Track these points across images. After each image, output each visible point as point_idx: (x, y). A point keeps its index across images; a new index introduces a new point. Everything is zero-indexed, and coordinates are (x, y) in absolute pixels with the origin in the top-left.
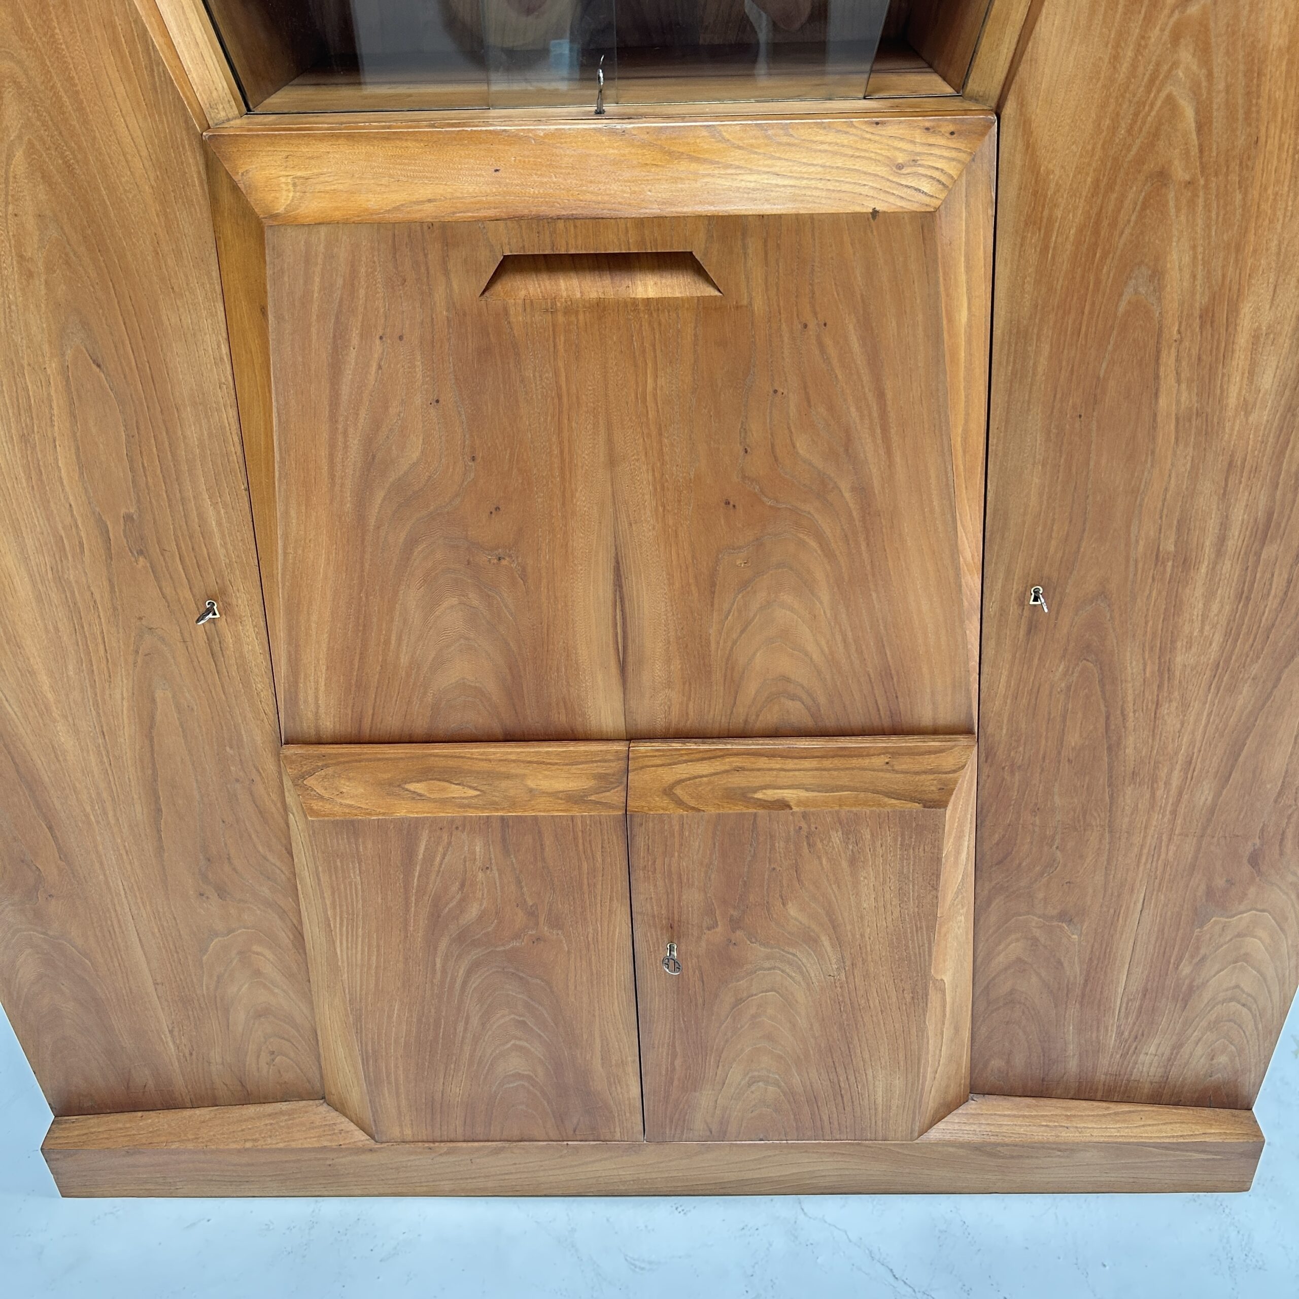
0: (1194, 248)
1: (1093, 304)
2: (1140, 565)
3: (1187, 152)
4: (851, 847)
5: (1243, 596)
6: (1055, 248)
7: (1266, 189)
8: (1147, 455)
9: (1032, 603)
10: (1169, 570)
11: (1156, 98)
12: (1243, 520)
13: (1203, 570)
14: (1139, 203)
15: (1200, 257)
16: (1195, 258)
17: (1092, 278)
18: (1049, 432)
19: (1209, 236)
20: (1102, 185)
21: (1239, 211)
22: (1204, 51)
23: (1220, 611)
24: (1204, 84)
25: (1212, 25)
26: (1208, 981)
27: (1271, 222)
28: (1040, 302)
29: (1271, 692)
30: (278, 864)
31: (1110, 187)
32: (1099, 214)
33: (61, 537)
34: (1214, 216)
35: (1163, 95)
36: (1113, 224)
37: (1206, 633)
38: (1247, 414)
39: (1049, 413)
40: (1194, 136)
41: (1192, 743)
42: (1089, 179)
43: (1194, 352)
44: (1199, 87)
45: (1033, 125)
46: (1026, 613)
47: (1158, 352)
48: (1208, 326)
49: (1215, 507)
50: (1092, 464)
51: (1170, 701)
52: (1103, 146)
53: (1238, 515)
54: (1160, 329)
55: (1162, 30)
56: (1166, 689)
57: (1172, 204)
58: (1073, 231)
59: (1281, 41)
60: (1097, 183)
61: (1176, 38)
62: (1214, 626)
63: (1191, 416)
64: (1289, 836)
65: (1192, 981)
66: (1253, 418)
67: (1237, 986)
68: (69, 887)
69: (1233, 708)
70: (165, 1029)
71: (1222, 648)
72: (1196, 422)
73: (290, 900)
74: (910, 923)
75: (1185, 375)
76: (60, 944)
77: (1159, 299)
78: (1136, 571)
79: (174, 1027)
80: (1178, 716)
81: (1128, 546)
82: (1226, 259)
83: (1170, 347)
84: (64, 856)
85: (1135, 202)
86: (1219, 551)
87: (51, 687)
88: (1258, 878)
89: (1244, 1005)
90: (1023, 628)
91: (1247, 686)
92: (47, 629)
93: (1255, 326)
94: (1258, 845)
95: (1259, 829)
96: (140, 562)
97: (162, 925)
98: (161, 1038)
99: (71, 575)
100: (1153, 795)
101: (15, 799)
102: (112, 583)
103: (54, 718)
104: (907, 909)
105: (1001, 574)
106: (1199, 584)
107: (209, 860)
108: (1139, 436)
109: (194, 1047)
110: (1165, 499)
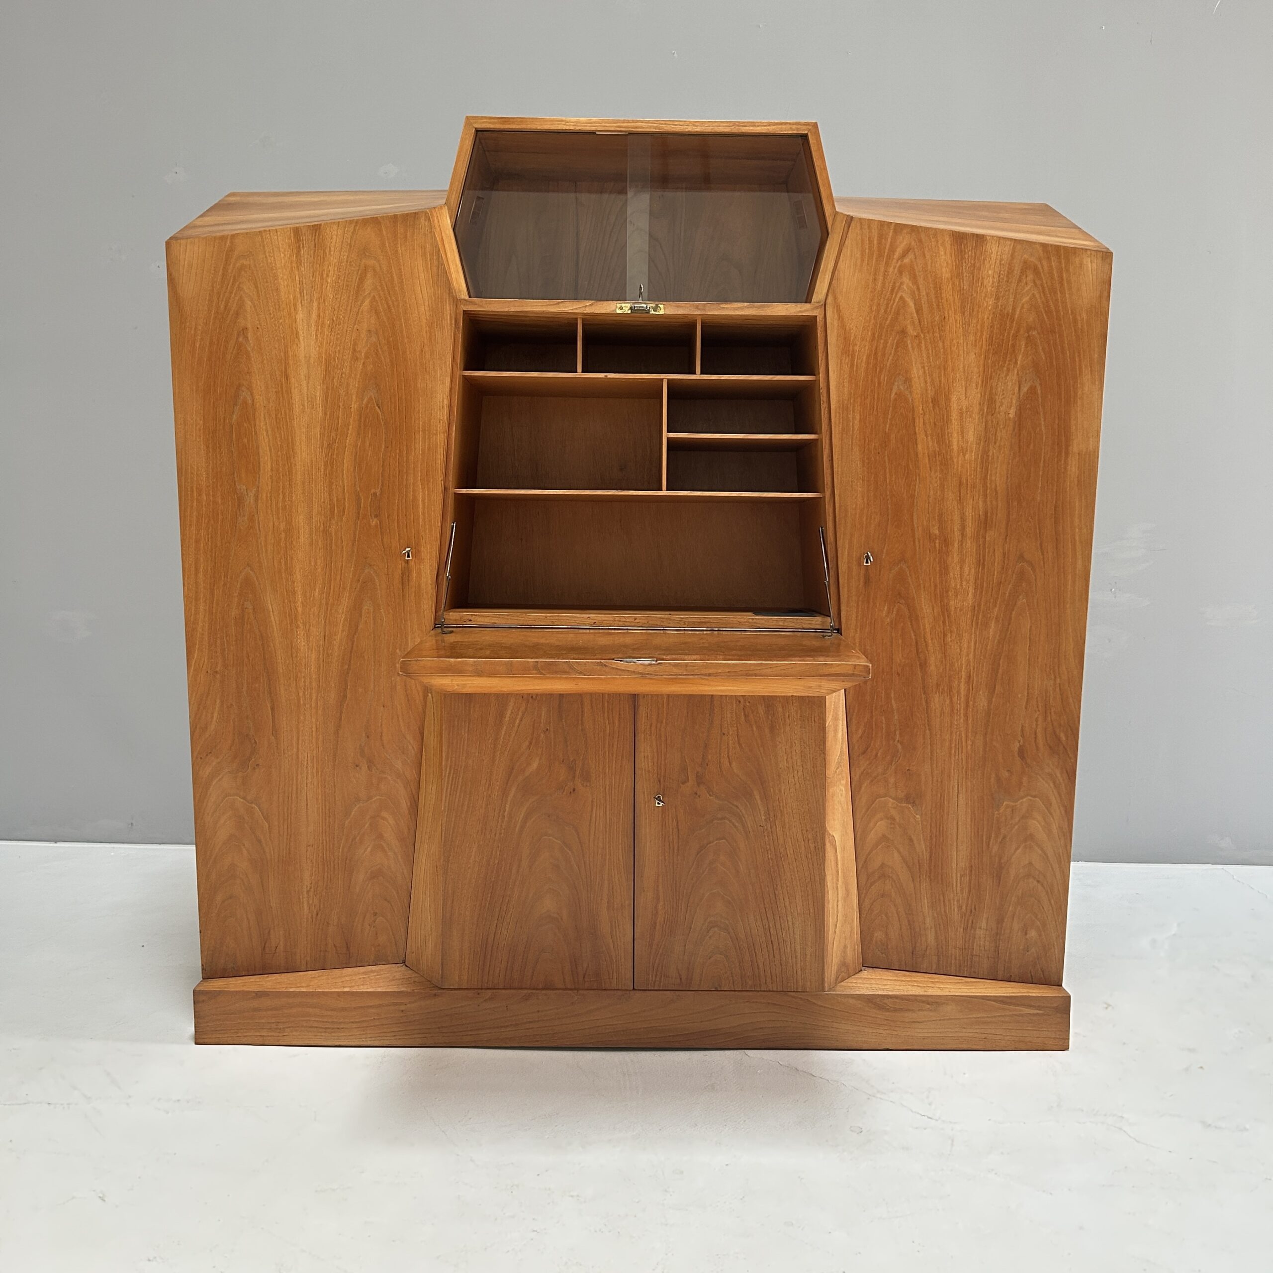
0: (923, 367)
1: (878, 394)
2: (921, 542)
3: (913, 322)
4: (770, 718)
5: (980, 563)
6: (857, 365)
7: (953, 341)
8: (916, 477)
9: (865, 564)
10: (937, 545)
11: (896, 296)
12: (972, 515)
13: (956, 545)
14: (895, 345)
15: (927, 372)
16: (925, 372)
17: (876, 380)
18: (863, 461)
19: (930, 362)
20: (876, 335)
21: (942, 351)
22: (914, 278)
23: (969, 572)
24: (916, 292)
25: (916, 268)
26: (1011, 859)
27: (958, 356)
28: (852, 392)
29: (1008, 627)
30: (411, 740)
31: (880, 337)
32: (876, 349)
33: (334, 505)
34: (930, 352)
35: (898, 296)
36: (884, 355)
37: (964, 586)
38: (964, 455)
39: (863, 450)
40: (915, 315)
41: (968, 662)
42: (870, 333)
43: (932, 421)
44: (914, 293)
45: (841, 308)
46: (863, 571)
47: (914, 419)
48: (937, 407)
49: (956, 507)
50: (888, 481)
51: (951, 632)
52: (874, 318)
53: (969, 513)
54: (913, 407)
55: (894, 268)
56: (947, 624)
57: (910, 346)
58: (865, 358)
59: (947, 275)
60: (873, 334)
61: (901, 273)
62: (968, 582)
63: (935, 455)
64: (1039, 735)
65: (1000, 859)
66: (967, 457)
67: (1030, 863)
68: (272, 758)
69: (988, 638)
70: (305, 890)
71: (975, 597)
72: (938, 459)
73: (414, 771)
74: (809, 780)
75: (929, 432)
76: (252, 808)
77: (910, 392)
78: (920, 545)
79: (311, 888)
80: (957, 643)
81: (913, 530)
82: (940, 373)
83: (919, 418)
84: (275, 731)
85: (893, 345)
86: (963, 534)
87: (302, 603)
88: (1027, 769)
89: (1038, 881)
90: (862, 580)
91: (993, 622)
92: (310, 564)
93: (960, 407)
94: (1022, 741)
95: (1020, 729)
96: (374, 522)
97: (325, 792)
98: (299, 898)
99: (333, 529)
100: (951, 701)
101: (257, 685)
102: (355, 534)
103: (298, 625)
104: (806, 769)
105: (847, 546)
106: (955, 555)
107: (368, 737)
108: (911, 467)
109: (321, 907)
110: (929, 502)
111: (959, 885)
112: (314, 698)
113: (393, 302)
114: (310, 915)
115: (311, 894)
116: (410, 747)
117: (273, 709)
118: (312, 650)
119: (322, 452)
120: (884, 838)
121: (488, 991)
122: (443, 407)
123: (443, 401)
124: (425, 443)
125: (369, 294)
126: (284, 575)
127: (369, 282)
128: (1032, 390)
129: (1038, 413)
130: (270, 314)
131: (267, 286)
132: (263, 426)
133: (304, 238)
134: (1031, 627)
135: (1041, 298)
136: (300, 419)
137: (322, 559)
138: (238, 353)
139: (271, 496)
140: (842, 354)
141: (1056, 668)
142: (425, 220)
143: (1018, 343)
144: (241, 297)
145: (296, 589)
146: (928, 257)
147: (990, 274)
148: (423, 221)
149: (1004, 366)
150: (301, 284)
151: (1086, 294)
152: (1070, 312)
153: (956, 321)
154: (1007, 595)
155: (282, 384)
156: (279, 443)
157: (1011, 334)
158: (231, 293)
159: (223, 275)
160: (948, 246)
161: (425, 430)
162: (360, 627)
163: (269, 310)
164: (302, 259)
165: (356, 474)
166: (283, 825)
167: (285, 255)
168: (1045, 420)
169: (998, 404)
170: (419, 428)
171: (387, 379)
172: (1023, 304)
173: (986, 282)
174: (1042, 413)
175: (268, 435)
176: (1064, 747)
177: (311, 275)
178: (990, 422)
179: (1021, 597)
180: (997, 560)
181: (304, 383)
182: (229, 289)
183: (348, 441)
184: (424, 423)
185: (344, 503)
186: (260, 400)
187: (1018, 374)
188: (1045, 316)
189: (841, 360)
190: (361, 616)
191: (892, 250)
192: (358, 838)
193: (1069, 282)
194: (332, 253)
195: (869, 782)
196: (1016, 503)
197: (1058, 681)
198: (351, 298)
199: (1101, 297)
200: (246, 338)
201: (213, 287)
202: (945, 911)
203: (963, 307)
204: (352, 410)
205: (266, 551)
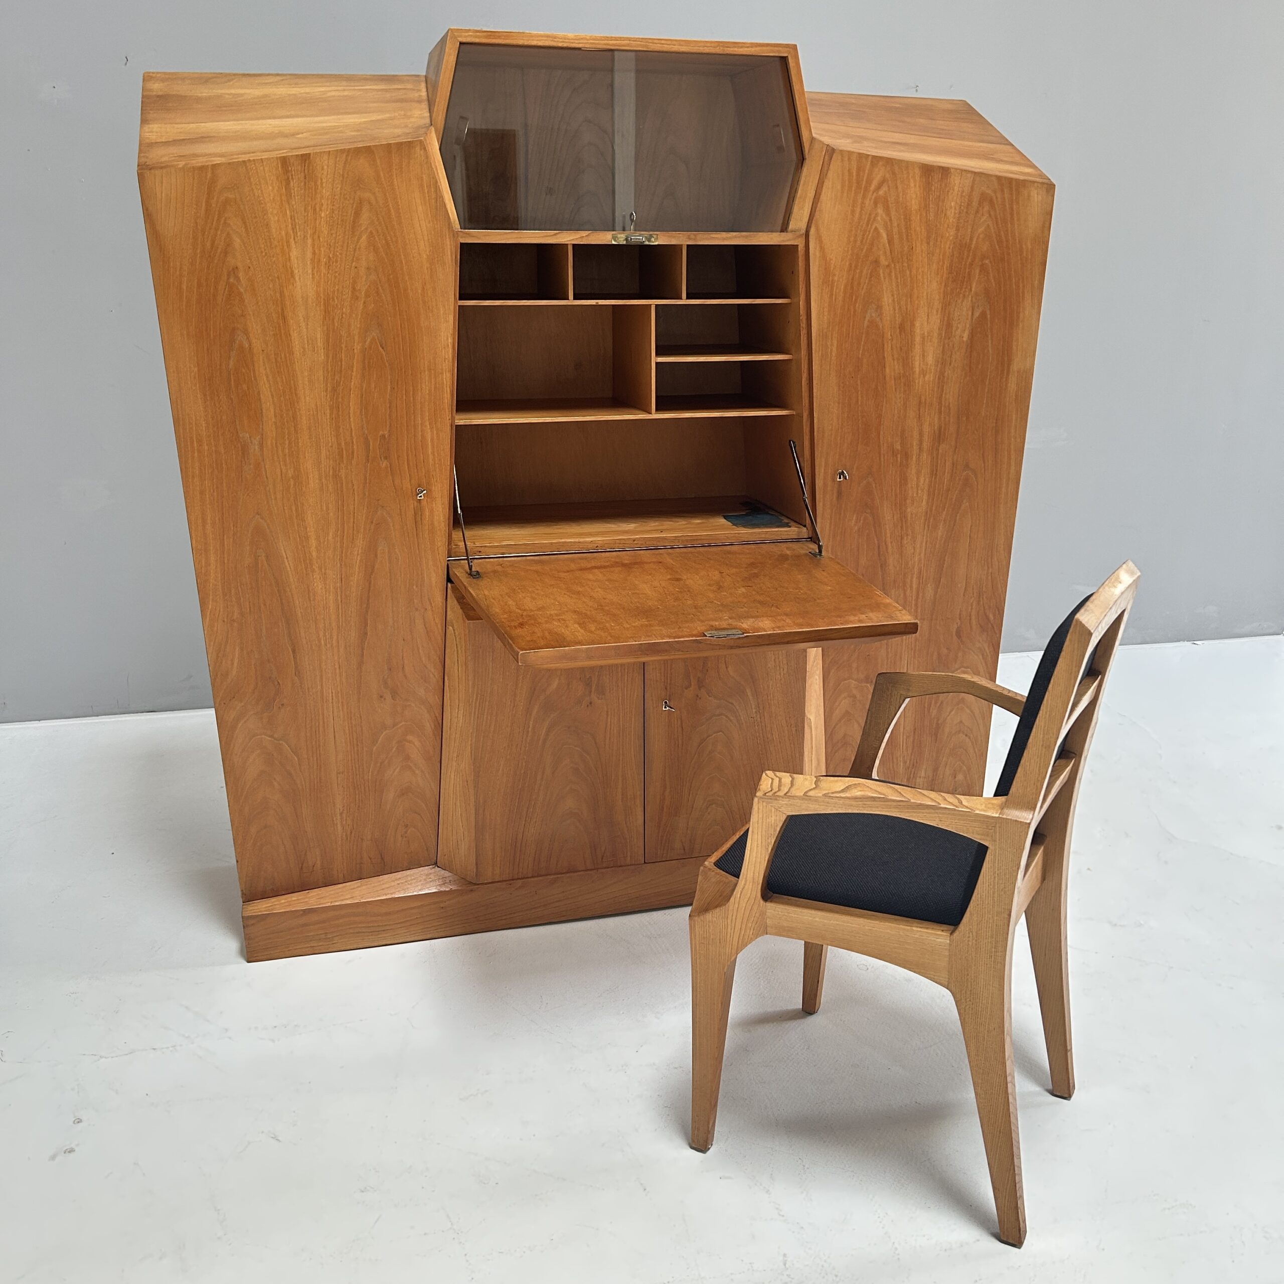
1: (853, 321)
2: (886, 456)
3: (885, 253)
5: (934, 473)
6: (836, 295)
7: (918, 270)
8: (883, 397)
9: (838, 480)
10: (899, 459)
11: (870, 228)
12: (929, 432)
13: (914, 459)
14: (869, 275)
16: (893, 300)
17: (852, 309)
18: (839, 386)
19: (899, 290)
20: (853, 266)
21: (909, 279)
22: (887, 209)
23: (924, 482)
24: (889, 223)
25: (889, 199)
26: (946, 719)
27: (923, 284)
28: (831, 320)
29: (953, 528)
30: (433, 670)
31: (856, 267)
32: (853, 279)
33: (342, 449)
34: (899, 281)
35: (873, 227)
36: (859, 284)
37: (919, 495)
38: (924, 377)
39: (839, 376)
40: (887, 245)
41: (920, 560)
42: (847, 264)
43: (898, 346)
44: (887, 224)
45: (823, 239)
46: (836, 486)
47: (883, 345)
48: (903, 333)
49: (915, 424)
50: (860, 402)
51: (907, 535)
52: (851, 249)
53: (926, 429)
54: (883, 333)
55: (870, 200)
56: (905, 528)
57: (882, 275)
58: (842, 287)
59: (916, 207)
60: (850, 265)
61: (876, 204)
62: (922, 490)
63: (900, 377)
64: (973, 617)
65: (938, 720)
66: (926, 378)
67: (961, 722)
68: (296, 697)
69: (937, 538)
70: (338, 812)
71: (928, 503)
72: (903, 380)
73: (437, 697)
74: (792, 675)
75: (896, 356)
76: (280, 744)
77: (881, 319)
78: (884, 460)
79: (343, 810)
80: (912, 544)
81: (879, 446)
82: (906, 300)
83: (888, 342)
84: (298, 672)
85: (867, 274)
86: (920, 448)
87: (316, 547)
88: (962, 646)
89: (966, 735)
90: (835, 495)
91: (941, 524)
92: (321, 508)
93: (922, 332)
94: (959, 624)
95: (958, 613)
96: (384, 464)
97: (351, 723)
98: (333, 821)
99: (343, 473)
100: (905, 594)
101: (276, 630)
102: (366, 478)
103: (314, 569)
104: (791, 666)
105: (823, 464)
106: (913, 467)
107: (390, 670)
108: (879, 388)
109: (355, 826)
110: (893, 421)
111: (905, 744)
112: (335, 638)
113: (391, 238)
114: (344, 834)
115: (344, 815)
116: (431, 676)
117: (294, 651)
118: (329, 593)
119: (327, 396)
120: (847, 712)
121: (519, 881)
122: (448, 345)
123: (448, 339)
124: (431, 383)
125: (366, 229)
126: (295, 521)
127: (365, 216)
128: (983, 314)
129: (987, 336)
130: (262, 252)
131: (256, 222)
132: (263, 371)
133: (293, 169)
134: (971, 526)
135: (994, 228)
136: (301, 363)
137: (334, 502)
138: (230, 295)
139: (276, 443)
140: (823, 283)
141: (990, 560)
142: (421, 150)
143: (973, 271)
144: (228, 234)
145: (309, 534)
146: (900, 189)
147: (952, 206)
148: (419, 150)
149: (961, 293)
150: (293, 219)
151: (1032, 225)
152: (1017, 241)
153: (922, 252)
154: (954, 500)
155: (279, 327)
156: (281, 388)
157: (968, 263)
158: (217, 229)
159: (207, 210)
160: (918, 178)
161: (431, 369)
162: (376, 567)
163: (260, 248)
164: (292, 191)
165: (363, 417)
166: (313, 756)
167: (273, 188)
168: (992, 343)
169: (954, 328)
170: (424, 368)
171: (389, 318)
172: (979, 235)
173: (948, 213)
174: (989, 336)
175: (268, 381)
176: (992, 625)
177: (303, 209)
178: (947, 346)
179: (965, 501)
180: (947, 471)
181: (303, 325)
182: (214, 225)
183: (352, 383)
184: (430, 362)
185: (352, 447)
186: (257, 345)
187: (972, 301)
188: (997, 247)
189: (822, 290)
190: (376, 556)
191: (869, 182)
192: (386, 762)
193: (1018, 213)
194: (324, 185)
195: (836, 668)
196: (965, 419)
197: (990, 570)
198: (347, 232)
199: (1043, 227)
200: (237, 278)
201: (196, 223)
202: (893, 766)
203: (928, 238)
204: (355, 351)
205: (276, 499)
